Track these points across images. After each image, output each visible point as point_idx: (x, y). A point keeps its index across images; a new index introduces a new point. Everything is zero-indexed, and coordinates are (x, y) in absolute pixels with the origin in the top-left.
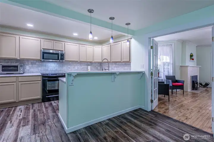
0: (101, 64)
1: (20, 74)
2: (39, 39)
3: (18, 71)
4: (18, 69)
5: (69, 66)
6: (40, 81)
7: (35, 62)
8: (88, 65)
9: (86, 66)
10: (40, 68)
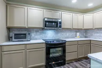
0: (86, 30)
1: (27, 41)
2: (42, 10)
3: (26, 38)
4: (26, 37)
5: (62, 33)
6: (44, 48)
7: (38, 30)
8: (77, 32)
9: (75, 33)
10: (41, 35)
